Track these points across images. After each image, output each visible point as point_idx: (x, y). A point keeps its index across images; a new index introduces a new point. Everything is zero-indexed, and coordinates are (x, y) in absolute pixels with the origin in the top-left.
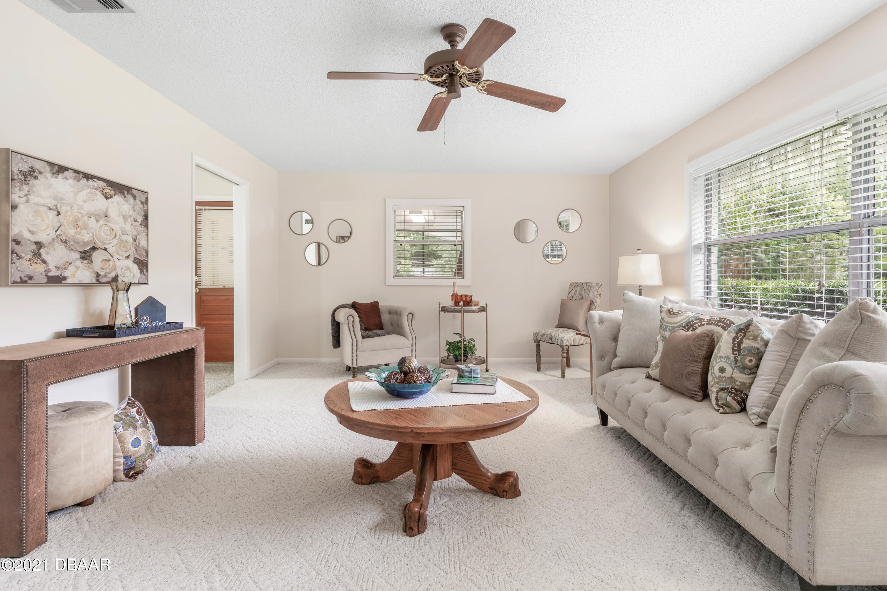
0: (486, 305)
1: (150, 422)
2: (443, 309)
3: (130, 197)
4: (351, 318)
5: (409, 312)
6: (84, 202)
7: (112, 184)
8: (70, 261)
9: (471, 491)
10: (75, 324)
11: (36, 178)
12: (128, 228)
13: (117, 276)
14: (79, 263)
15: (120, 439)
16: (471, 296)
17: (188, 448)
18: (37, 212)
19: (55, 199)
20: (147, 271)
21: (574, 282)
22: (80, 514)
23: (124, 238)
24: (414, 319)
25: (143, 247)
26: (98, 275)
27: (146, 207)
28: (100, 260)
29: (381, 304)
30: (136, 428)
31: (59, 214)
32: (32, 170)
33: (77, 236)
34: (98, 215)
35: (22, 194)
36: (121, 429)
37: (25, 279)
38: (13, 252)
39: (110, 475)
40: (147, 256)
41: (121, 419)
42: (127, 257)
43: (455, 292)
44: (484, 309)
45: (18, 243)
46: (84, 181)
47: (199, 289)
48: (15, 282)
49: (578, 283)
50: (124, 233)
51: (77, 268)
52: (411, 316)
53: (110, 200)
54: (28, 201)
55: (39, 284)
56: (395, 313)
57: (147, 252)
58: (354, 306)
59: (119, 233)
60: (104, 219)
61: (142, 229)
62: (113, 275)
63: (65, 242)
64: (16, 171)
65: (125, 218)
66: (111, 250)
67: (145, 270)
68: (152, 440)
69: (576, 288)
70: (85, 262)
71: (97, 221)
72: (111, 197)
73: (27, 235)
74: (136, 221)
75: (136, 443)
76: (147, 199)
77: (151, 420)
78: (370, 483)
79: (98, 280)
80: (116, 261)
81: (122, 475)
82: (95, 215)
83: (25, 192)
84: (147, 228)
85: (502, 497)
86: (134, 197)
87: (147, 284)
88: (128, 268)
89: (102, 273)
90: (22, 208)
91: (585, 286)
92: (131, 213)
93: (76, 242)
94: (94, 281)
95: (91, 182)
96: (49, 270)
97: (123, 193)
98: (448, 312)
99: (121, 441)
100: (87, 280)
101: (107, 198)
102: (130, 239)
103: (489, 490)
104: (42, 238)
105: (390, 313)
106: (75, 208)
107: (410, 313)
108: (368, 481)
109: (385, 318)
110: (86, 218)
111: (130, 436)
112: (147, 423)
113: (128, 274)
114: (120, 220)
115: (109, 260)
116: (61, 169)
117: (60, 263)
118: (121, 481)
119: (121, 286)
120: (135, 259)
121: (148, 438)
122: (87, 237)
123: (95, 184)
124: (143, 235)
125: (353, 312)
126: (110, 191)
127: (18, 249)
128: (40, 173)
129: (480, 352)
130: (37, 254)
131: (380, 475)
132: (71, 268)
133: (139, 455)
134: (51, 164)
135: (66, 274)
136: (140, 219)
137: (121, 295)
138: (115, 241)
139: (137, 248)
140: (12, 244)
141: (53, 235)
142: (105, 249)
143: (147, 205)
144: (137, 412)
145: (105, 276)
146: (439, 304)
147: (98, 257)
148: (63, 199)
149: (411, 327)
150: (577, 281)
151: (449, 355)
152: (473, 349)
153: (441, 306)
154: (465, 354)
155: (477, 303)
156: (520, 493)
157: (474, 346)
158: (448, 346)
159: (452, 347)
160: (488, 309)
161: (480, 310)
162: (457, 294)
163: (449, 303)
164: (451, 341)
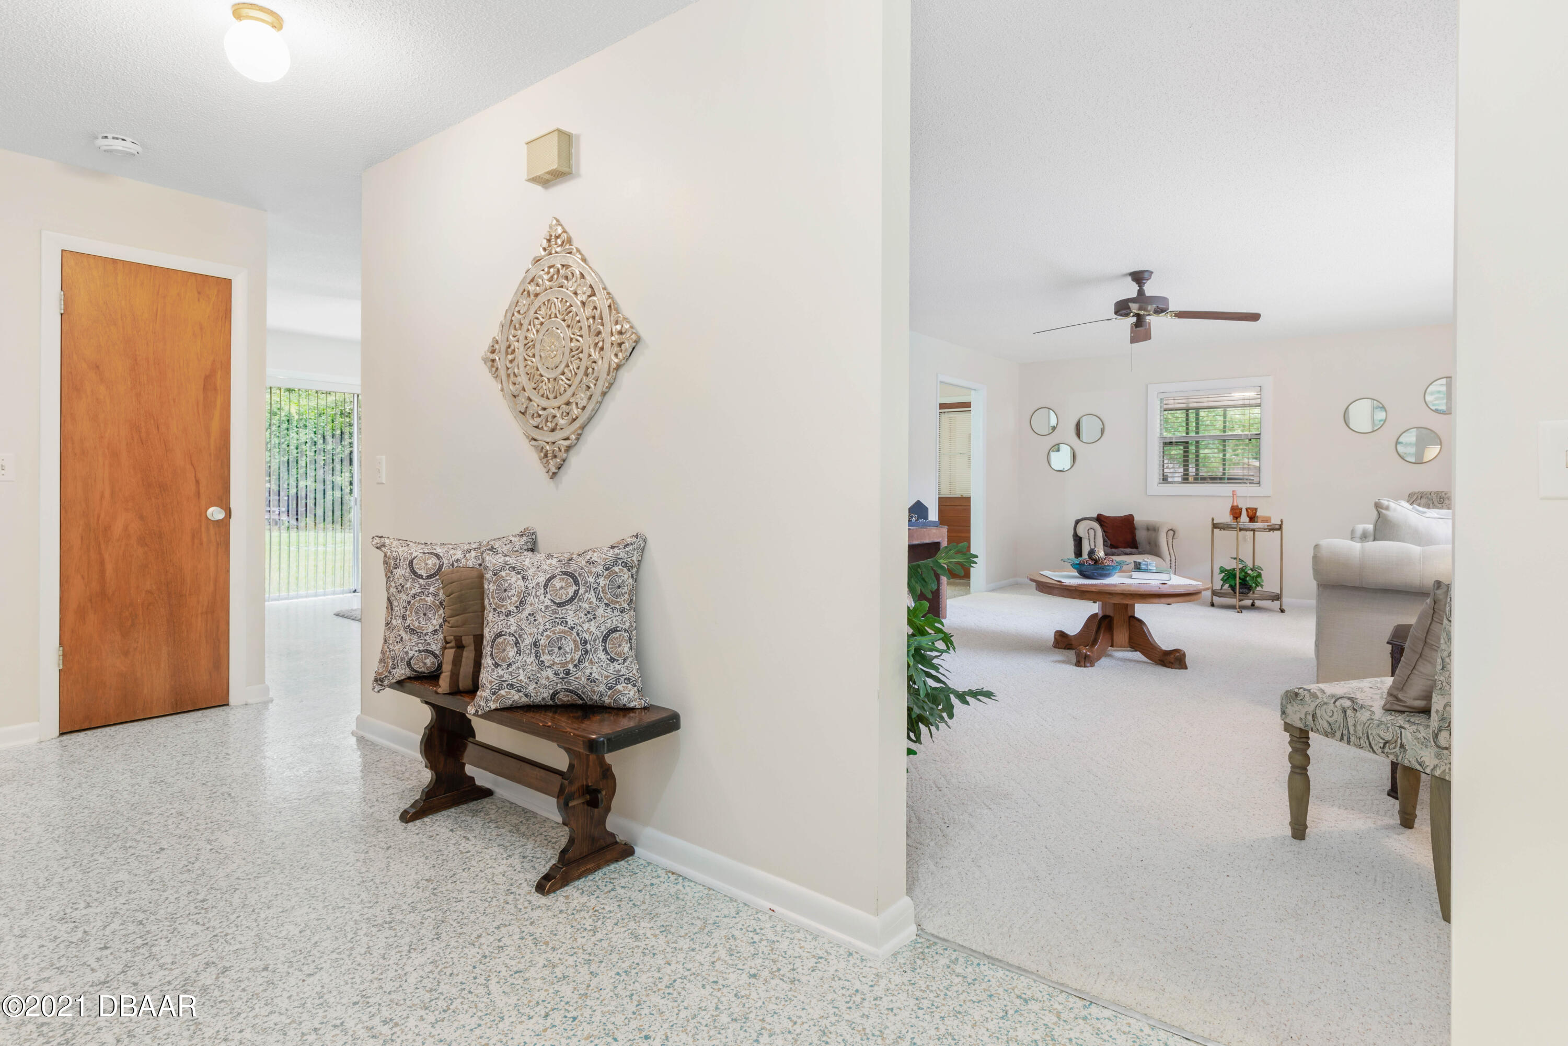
0: (1282, 521)
2: (1215, 526)
4: (1092, 532)
5: (1169, 528)
9: (1144, 662)
16: (1256, 509)
21: (1417, 491)
24: (1176, 537)
29: (1137, 518)
43: (1235, 504)
49: (1422, 493)
52: (1171, 533)
56: (1152, 529)
58: (1100, 519)
69: (1418, 501)
91: (1434, 497)
98: (1224, 529)
103: (1158, 661)
105: (1148, 529)
107: (1171, 530)
108: (1063, 647)
109: (1141, 535)
125: (1096, 526)
129: (1269, 584)
131: (1073, 643)
146: (1213, 520)
149: (1171, 547)
150: (1421, 490)
151: (1222, 586)
152: (1259, 580)
153: (1215, 522)
154: (1245, 585)
155: (1267, 520)
156: (1186, 668)
157: (1259, 575)
158: (1223, 575)
159: (1229, 575)
160: (1285, 527)
161: (1272, 529)
162: (1237, 506)
163: (1227, 518)
164: (1228, 568)
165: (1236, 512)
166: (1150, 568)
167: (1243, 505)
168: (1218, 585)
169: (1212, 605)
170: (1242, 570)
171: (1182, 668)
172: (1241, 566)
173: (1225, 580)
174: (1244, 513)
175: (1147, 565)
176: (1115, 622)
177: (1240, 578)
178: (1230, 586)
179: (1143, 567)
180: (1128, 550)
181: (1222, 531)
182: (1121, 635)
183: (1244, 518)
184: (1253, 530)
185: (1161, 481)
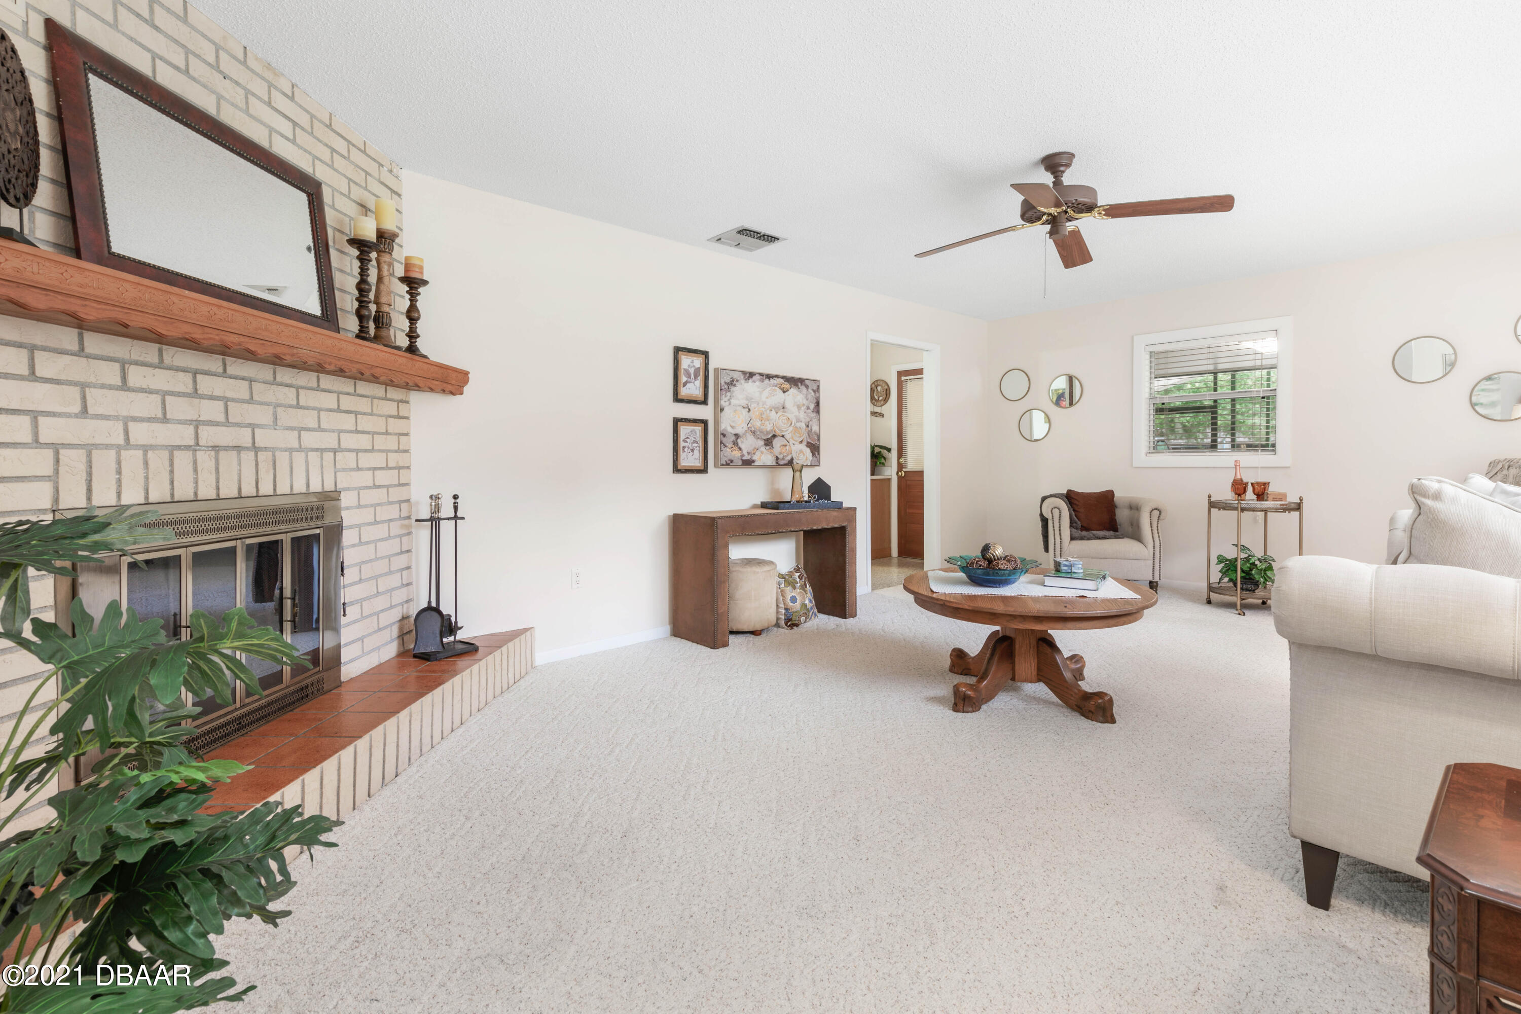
0: (1301, 499)
1: (809, 588)
2: (1212, 505)
3: (803, 388)
4: (1056, 512)
5: (1154, 507)
6: (767, 398)
7: (788, 380)
8: (757, 447)
9: (1057, 705)
10: (766, 499)
11: (735, 385)
12: (802, 415)
13: (792, 459)
14: (763, 449)
15: (783, 593)
16: (1267, 484)
17: (840, 619)
18: (735, 411)
19: (747, 399)
20: (819, 454)
21: (1502, 458)
22: (751, 639)
23: (798, 425)
24: (1161, 517)
25: (815, 432)
26: (777, 458)
27: (817, 394)
28: (779, 445)
29: (1118, 494)
30: (794, 588)
31: (749, 410)
32: (733, 380)
33: (762, 427)
34: (778, 408)
35: (726, 399)
36: (782, 586)
37: (729, 462)
38: (721, 443)
39: (773, 619)
40: (819, 440)
41: (785, 578)
42: (801, 442)
43: (1238, 477)
44: (1298, 507)
45: (724, 435)
46: (767, 381)
47: (905, 472)
48: (723, 465)
49: (1511, 461)
50: (798, 421)
51: (762, 453)
52: (1156, 513)
53: (786, 393)
54: (730, 404)
55: (737, 466)
56: (1135, 508)
57: (819, 436)
58: (1071, 498)
59: (794, 421)
60: (782, 410)
61: (814, 415)
62: (789, 458)
63: (754, 433)
64: (723, 383)
65: (799, 407)
66: (787, 437)
67: (817, 453)
68: (807, 602)
69: (1505, 472)
70: (768, 448)
71: (777, 413)
72: (788, 390)
73: (729, 429)
74: (808, 408)
75: (794, 600)
76: (819, 386)
77: (811, 585)
78: (961, 674)
79: (777, 463)
80: (792, 445)
81: (782, 623)
82: (774, 408)
83: (728, 397)
84: (819, 414)
85: (1087, 717)
86: (807, 387)
87: (819, 466)
88: (801, 451)
89: (780, 457)
90: (726, 409)
92: (805, 402)
93: (761, 432)
94: (774, 463)
95: (772, 381)
96: (743, 455)
97: (797, 385)
98: (1224, 509)
99: (783, 596)
100: (769, 463)
101: (784, 392)
102: (803, 425)
103: (1075, 707)
104: (739, 430)
105: (1130, 508)
106: (761, 404)
107: (1156, 509)
108: (960, 672)
110: (768, 411)
111: (790, 593)
112: (806, 587)
113: (801, 457)
114: (795, 409)
115: (786, 446)
116: (750, 375)
117: (750, 449)
118: (782, 628)
119: (797, 467)
120: (808, 443)
121: (804, 598)
122: (769, 427)
123: (775, 382)
124: (815, 420)
125: (1064, 504)
126: (786, 386)
127: (724, 440)
128: (737, 381)
130: (735, 443)
131: (972, 667)
132: (758, 453)
133: (795, 610)
134: (744, 373)
135: (754, 458)
136: (812, 406)
137: (798, 474)
138: (791, 429)
139: (810, 433)
140: (721, 437)
141: (746, 428)
142: (783, 436)
143: (819, 392)
144: (799, 577)
145: (783, 459)
146: (1210, 497)
147: (777, 443)
148: (752, 398)
149: (1156, 530)
150: (1509, 457)
151: (1221, 579)
152: (1269, 573)
153: (1212, 499)
154: (1250, 579)
155: (1280, 497)
156: (1113, 721)
157: (1270, 568)
158: (1222, 565)
159: (1229, 566)
160: (1305, 507)
161: (1287, 509)
162: (1241, 480)
163: (1227, 495)
164: (1229, 557)
165: (1239, 487)
166: (1074, 570)
167: (1249, 477)
168: (1215, 577)
169: (1209, 602)
170: (1247, 559)
171: (1105, 721)
172: (1244, 555)
173: (1224, 573)
174: (1250, 488)
175: (1070, 566)
176: (1017, 646)
177: (1243, 571)
178: (1231, 580)
179: (1064, 568)
180: (1101, 533)
181: (1222, 511)
182: (1026, 663)
183: (1250, 495)
184: (1266, 511)
185: (1152, 450)
